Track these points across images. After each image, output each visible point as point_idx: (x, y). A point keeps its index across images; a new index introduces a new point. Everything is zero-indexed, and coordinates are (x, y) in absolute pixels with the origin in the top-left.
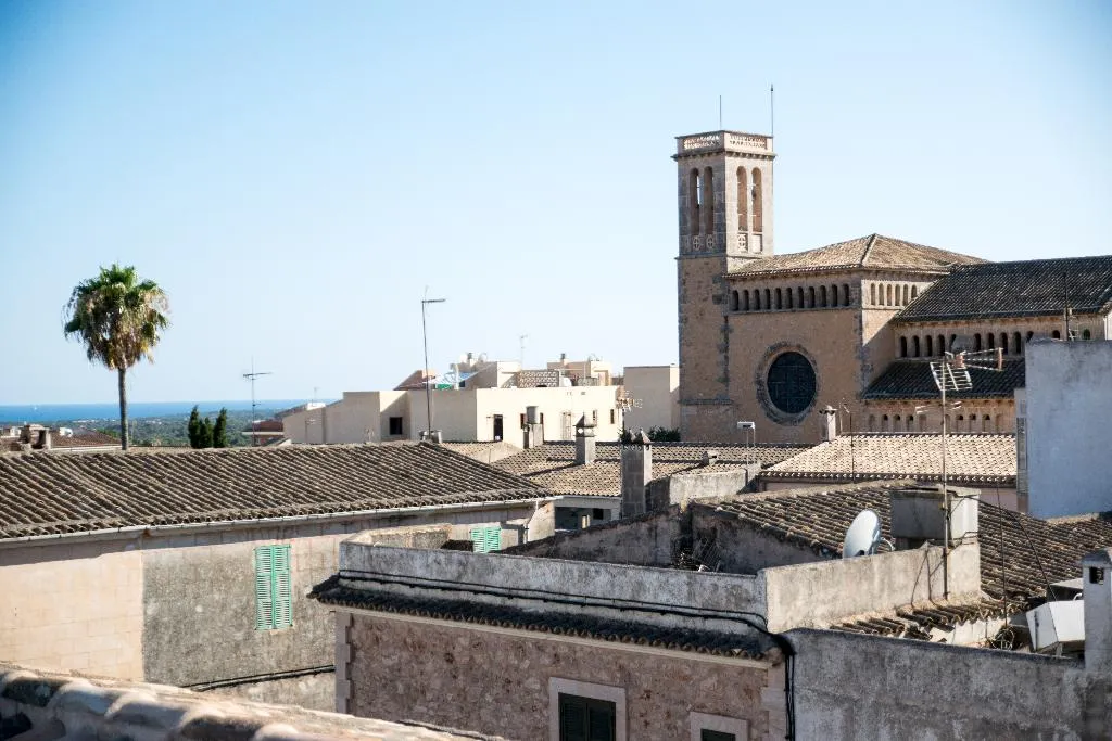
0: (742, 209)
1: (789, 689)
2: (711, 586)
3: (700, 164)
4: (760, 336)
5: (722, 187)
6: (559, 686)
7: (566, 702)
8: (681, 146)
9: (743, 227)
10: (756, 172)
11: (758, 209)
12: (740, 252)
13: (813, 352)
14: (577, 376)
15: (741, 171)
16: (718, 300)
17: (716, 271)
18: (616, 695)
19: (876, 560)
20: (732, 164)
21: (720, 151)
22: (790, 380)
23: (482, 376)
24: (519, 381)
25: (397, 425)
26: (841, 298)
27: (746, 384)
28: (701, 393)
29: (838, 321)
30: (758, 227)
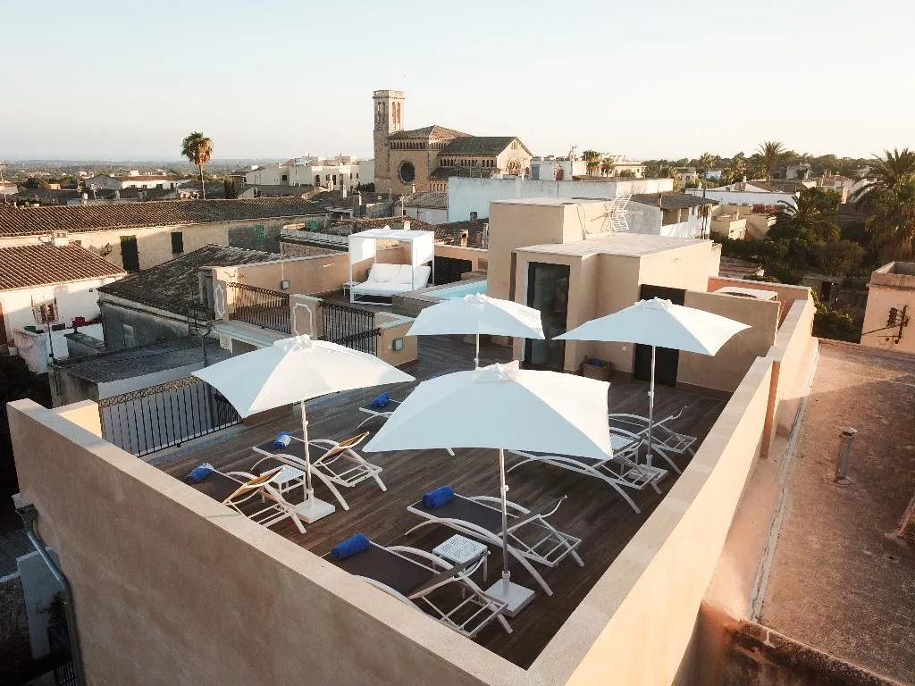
0: (394, 115)
3: (381, 101)
4: (399, 157)
5: (387, 109)
8: (375, 94)
9: (394, 121)
10: (399, 104)
11: (399, 116)
12: (392, 129)
13: (414, 163)
14: (344, 161)
15: (393, 103)
16: (386, 145)
17: (386, 136)
20: (391, 101)
21: (388, 97)
22: (407, 172)
23: (313, 162)
24: (326, 163)
25: (285, 178)
26: (423, 147)
27: (394, 172)
28: (382, 174)
29: (422, 154)
30: (399, 122)
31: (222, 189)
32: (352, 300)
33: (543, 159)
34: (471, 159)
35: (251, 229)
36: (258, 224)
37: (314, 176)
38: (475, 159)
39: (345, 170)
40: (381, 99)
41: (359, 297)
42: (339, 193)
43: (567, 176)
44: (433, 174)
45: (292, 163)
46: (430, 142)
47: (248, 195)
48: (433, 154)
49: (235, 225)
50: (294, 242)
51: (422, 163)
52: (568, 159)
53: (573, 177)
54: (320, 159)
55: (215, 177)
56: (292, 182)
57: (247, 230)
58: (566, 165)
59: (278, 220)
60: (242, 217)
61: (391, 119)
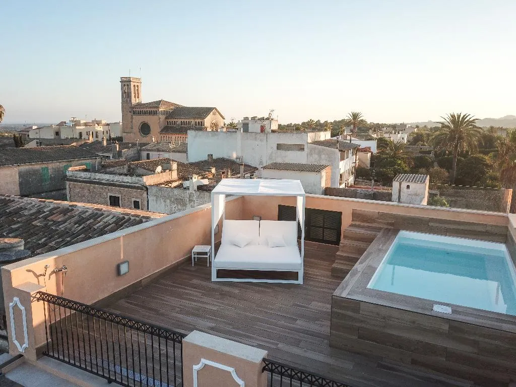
0: (135, 93)
1: (147, 194)
2: (135, 179)
3: (126, 84)
4: (138, 120)
5: (130, 89)
6: (109, 194)
7: (111, 197)
8: (122, 79)
9: (135, 97)
10: (137, 86)
11: (138, 94)
12: (134, 101)
13: (150, 123)
14: (99, 123)
15: (134, 85)
16: (130, 112)
17: (130, 106)
18: (120, 196)
19: (161, 174)
20: (132, 84)
21: (130, 81)
22: (145, 129)
23: (77, 123)
24: (86, 124)
25: (57, 133)
26: (155, 113)
27: (136, 129)
28: (127, 131)
29: (155, 117)
30: (138, 97)
31: (12, 141)
32: (214, 278)
33: (250, 119)
34: (188, 120)
35: (37, 171)
36: (44, 166)
37: (78, 132)
38: (190, 120)
39: (99, 128)
40: (126, 83)
41: (222, 273)
42: (101, 143)
43: (267, 129)
44: (162, 131)
45: (62, 124)
46: (160, 110)
47: (32, 145)
48: (163, 117)
49: (24, 168)
50: (80, 182)
51: (155, 123)
52: (268, 119)
53: (272, 130)
54: (82, 122)
55: (6, 134)
56: (63, 136)
57: (35, 172)
58: (266, 122)
59: (60, 162)
60: (30, 161)
61: (133, 95)
